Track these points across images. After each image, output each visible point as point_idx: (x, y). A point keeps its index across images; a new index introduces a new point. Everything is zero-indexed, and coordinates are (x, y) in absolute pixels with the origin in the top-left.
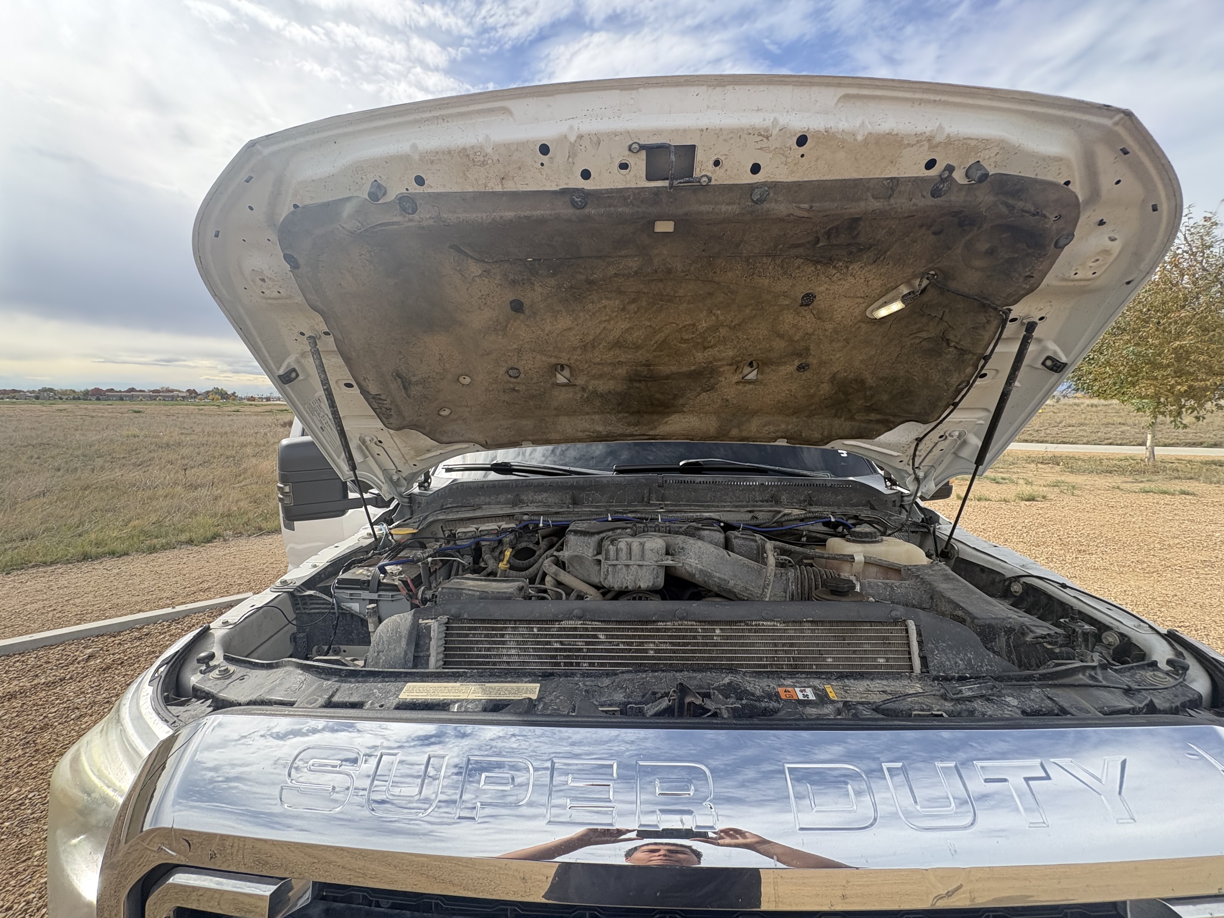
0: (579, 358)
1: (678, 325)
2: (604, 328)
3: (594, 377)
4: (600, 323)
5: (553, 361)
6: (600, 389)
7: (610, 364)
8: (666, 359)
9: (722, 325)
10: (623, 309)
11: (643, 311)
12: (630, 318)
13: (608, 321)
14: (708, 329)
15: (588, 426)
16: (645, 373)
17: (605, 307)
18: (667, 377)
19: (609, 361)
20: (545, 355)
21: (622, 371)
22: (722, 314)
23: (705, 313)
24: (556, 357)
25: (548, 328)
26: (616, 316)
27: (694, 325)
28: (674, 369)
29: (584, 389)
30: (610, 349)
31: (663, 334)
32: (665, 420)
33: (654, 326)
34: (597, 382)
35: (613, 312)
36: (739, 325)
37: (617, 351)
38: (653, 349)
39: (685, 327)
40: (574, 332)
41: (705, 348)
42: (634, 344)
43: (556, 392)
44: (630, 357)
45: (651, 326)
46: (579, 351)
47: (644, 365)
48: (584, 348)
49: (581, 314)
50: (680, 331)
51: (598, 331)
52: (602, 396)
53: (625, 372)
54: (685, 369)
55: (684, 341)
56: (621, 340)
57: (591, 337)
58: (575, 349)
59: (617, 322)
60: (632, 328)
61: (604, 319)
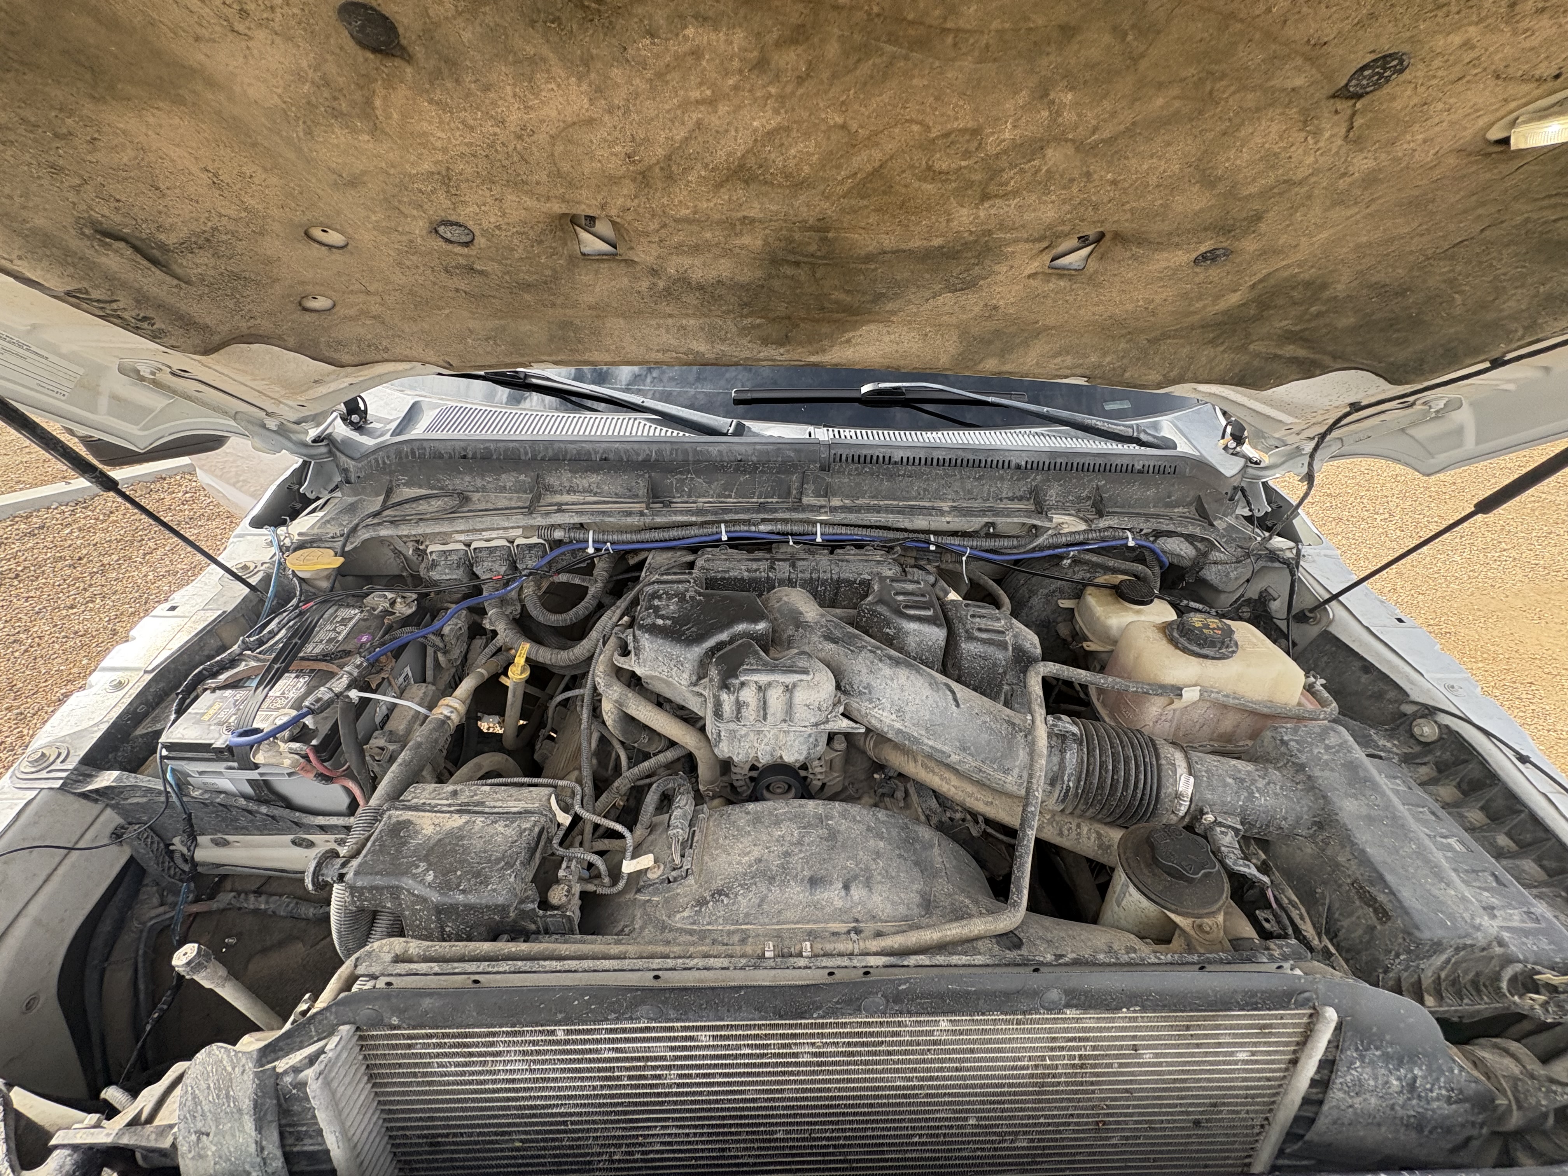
0: (629, 204)
1: (928, 129)
2: (699, 124)
3: (679, 249)
4: (685, 105)
5: (558, 208)
6: (697, 275)
7: (719, 223)
8: (873, 219)
9: (1060, 139)
10: (761, 65)
11: (825, 75)
12: (782, 98)
13: (711, 102)
14: (1016, 146)
15: (672, 341)
16: (813, 248)
17: (696, 54)
18: (869, 258)
19: (717, 216)
20: (531, 193)
21: (752, 241)
22: (1076, 104)
23: (1022, 98)
24: (563, 200)
25: (515, 117)
26: (736, 88)
27: (975, 132)
28: (889, 242)
29: (654, 272)
30: (719, 186)
31: (877, 155)
32: (847, 336)
33: (854, 126)
34: (686, 261)
35: (727, 74)
36: (1110, 141)
37: (740, 193)
38: (840, 190)
39: (946, 135)
40: (602, 133)
41: (985, 197)
42: (787, 176)
43: (584, 277)
44: (774, 208)
45: (844, 127)
46: (628, 188)
47: (811, 228)
48: (643, 178)
49: (616, 73)
50: (928, 146)
51: (680, 134)
52: (701, 288)
53: (759, 243)
54: (916, 243)
55: (931, 174)
56: (751, 162)
57: (660, 152)
58: (614, 180)
59: (739, 108)
60: (788, 129)
61: (695, 94)
